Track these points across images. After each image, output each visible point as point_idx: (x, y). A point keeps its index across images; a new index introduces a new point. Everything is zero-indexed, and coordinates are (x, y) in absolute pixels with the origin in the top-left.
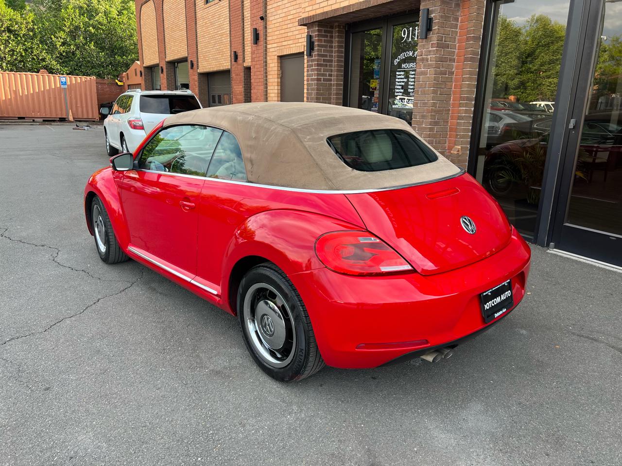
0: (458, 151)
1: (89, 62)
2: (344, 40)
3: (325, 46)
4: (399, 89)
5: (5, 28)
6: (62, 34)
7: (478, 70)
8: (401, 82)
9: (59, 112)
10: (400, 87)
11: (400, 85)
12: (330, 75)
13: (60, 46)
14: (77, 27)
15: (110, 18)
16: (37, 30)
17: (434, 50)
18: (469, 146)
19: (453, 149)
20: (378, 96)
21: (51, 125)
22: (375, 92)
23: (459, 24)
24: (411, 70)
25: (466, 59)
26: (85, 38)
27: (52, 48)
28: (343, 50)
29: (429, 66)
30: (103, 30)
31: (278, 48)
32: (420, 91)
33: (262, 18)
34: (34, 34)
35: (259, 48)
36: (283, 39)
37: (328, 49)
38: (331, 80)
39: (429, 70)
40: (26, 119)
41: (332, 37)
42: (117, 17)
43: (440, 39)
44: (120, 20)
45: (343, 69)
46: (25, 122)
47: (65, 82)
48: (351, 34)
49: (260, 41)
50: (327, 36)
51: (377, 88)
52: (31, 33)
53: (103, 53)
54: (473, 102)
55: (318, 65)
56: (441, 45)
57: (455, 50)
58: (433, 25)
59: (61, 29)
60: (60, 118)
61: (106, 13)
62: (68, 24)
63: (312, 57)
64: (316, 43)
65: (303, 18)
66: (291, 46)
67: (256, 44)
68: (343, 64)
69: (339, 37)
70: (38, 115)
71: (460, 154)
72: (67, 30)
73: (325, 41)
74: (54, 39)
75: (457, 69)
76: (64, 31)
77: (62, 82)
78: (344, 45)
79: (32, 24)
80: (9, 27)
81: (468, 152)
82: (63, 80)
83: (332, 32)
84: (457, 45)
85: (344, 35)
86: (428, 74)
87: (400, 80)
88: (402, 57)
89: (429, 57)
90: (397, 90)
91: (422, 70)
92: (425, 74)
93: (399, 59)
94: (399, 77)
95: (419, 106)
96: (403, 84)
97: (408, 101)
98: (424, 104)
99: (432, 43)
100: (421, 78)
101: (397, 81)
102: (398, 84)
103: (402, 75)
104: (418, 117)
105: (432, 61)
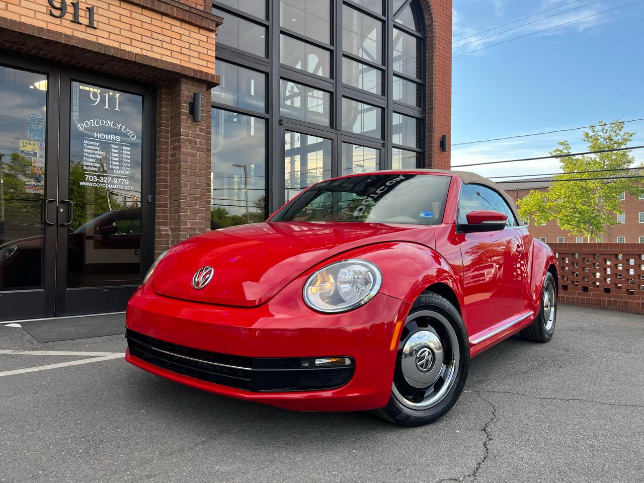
4: (92, 162)
8: (94, 154)
20: (41, 165)
39: (198, 153)
51: (39, 155)
86: (198, 156)
87: (92, 151)
88: (94, 124)
89: (198, 140)
90: (88, 164)
91: (189, 150)
92: (194, 155)
93: (87, 124)
94: (89, 147)
95: (189, 187)
96: (98, 157)
97: (110, 178)
98: (195, 185)
99: (200, 128)
100: (189, 159)
101: (86, 152)
102: (88, 155)
103: (96, 146)
104: (189, 199)
105: (201, 145)
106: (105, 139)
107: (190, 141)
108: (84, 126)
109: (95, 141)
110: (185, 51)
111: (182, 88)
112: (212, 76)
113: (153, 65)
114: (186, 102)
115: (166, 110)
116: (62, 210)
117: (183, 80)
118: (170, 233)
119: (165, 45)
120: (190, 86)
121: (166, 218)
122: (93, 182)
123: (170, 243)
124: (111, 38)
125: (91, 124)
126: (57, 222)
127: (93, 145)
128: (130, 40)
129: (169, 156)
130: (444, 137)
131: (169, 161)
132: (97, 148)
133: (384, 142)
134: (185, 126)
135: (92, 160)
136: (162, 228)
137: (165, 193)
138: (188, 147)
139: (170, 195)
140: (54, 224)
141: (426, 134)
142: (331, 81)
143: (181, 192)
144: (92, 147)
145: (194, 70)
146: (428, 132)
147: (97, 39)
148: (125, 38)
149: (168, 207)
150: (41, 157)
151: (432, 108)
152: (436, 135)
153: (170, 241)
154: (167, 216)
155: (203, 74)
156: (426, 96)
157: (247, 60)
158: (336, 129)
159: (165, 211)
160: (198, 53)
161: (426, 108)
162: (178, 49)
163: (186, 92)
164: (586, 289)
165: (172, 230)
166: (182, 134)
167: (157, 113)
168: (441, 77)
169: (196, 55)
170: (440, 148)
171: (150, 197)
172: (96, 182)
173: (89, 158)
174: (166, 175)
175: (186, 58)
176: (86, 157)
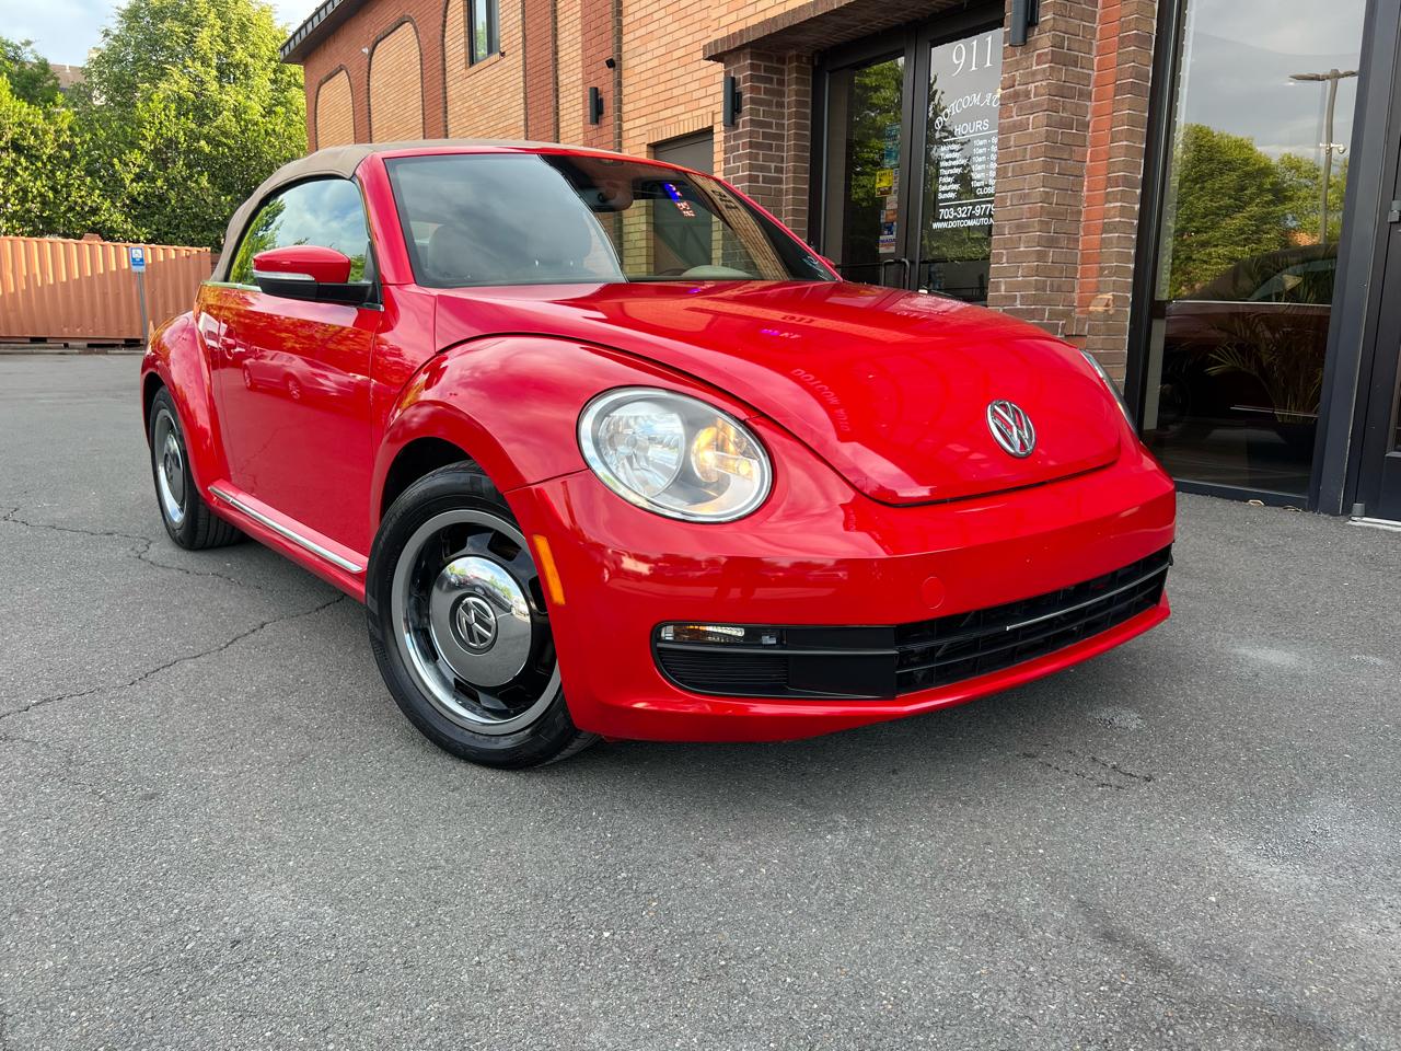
0: (1107, 305)
1: (196, 216)
2: (810, 89)
3: (768, 103)
4: (949, 184)
5: (7, 143)
6: (136, 157)
7: (1147, 115)
8: (952, 167)
9: (125, 326)
10: (950, 180)
11: (950, 175)
12: (779, 170)
13: (132, 181)
14: (171, 140)
15: (245, 121)
16: (79, 147)
17: (1044, 70)
18: (1130, 295)
19: (1094, 302)
20: (895, 206)
21: (107, 354)
22: (889, 198)
23: (1099, 11)
24: (976, 138)
25: (1119, 90)
26: (189, 166)
27: (113, 187)
28: (809, 111)
29: (1033, 109)
30: (229, 148)
31: (650, 127)
32: (1010, 169)
33: (611, 64)
34: (74, 156)
35: (605, 131)
36: (662, 106)
37: (774, 109)
38: (780, 181)
39: (1031, 117)
40: (48, 341)
41: (781, 82)
42: (261, 119)
43: (1057, 44)
44: (269, 125)
45: (808, 154)
46: (47, 348)
47: (142, 260)
48: (827, 74)
49: (604, 115)
50: (770, 80)
51: (893, 189)
52: (67, 154)
53: (229, 198)
54: (1139, 191)
55: (751, 145)
56: (1061, 58)
57: (1091, 72)
58: (1041, 12)
59: (133, 145)
60: (126, 340)
61: (238, 112)
62: (150, 134)
63: (737, 128)
64: (746, 96)
65: (716, 41)
66: (681, 117)
67: (597, 122)
68: (808, 144)
69: (799, 81)
70: (78, 332)
71: (1111, 312)
72: (149, 148)
73: (767, 91)
74: (118, 166)
75: (1097, 113)
76: (142, 149)
77: (134, 260)
78: (809, 100)
79: (68, 133)
80: (17, 139)
81: (1129, 309)
82: (137, 254)
83: (782, 72)
84: (1096, 60)
85: (810, 78)
86: (1030, 126)
87: (950, 163)
88: (955, 110)
89: (1032, 86)
90: (944, 188)
91: (1014, 119)
94: (947, 156)
95: (1008, 203)
96: (957, 171)
97: (971, 207)
98: (1021, 197)
101: (942, 168)
102: (945, 172)
103: (955, 151)
104: (1007, 231)
105: (1039, 96)
106: (968, 133)
107: (1016, 96)
122: (948, 220)
127: (952, 152)
132: (956, 155)
134: (1011, 64)
138: (1013, 111)
144: (950, 156)
150: (895, 192)
172: (953, 220)
173: (946, 176)
176: (942, 176)
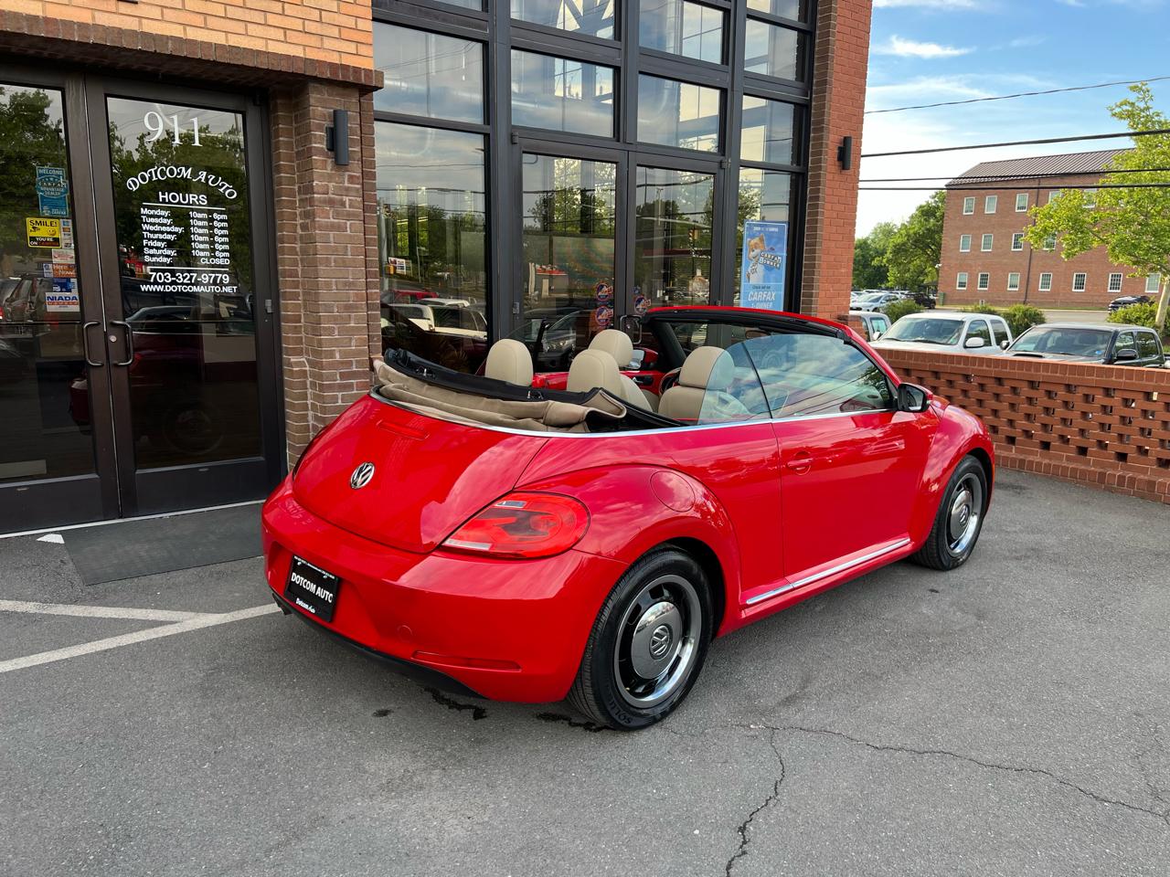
4: (157, 248)
22: (54, 250)
24: (193, 210)
39: (348, 223)
51: (62, 242)
86: (348, 229)
87: (157, 228)
88: (156, 177)
89: (346, 199)
90: (152, 252)
91: (332, 220)
92: (341, 228)
93: (143, 178)
94: (152, 220)
95: (334, 287)
96: (169, 237)
97: (195, 275)
98: (345, 284)
99: (349, 175)
100: (331, 236)
101: (146, 231)
102: (152, 236)
103: (164, 217)
104: (336, 310)
105: (353, 207)
106: (179, 203)
107: (331, 202)
108: (139, 181)
109: (162, 208)
110: (311, 27)
111: (312, 101)
112: (368, 72)
113: (251, 65)
114: (319, 127)
115: (286, 139)
116: (113, 339)
117: (311, 85)
118: (308, 368)
119: (272, 20)
120: (326, 96)
121: (299, 341)
122: (164, 283)
123: (308, 386)
124: (166, 18)
125: (151, 178)
126: (108, 358)
127: (159, 217)
128: (202, 17)
129: (299, 227)
130: (846, 141)
131: (298, 237)
132: (165, 221)
133: (722, 158)
134: (322, 175)
135: (159, 244)
136: (293, 359)
137: (295, 296)
138: (329, 214)
139: (304, 300)
140: (103, 365)
141: (812, 135)
142: (617, 44)
143: (320, 299)
144: (157, 220)
145: (331, 65)
146: (816, 130)
147: (140, 23)
148: (193, 15)
149: (302, 320)
150: (67, 245)
151: (825, 82)
152: (831, 136)
153: (308, 383)
154: (301, 338)
155: (348, 71)
156: (816, 56)
157: (444, 20)
158: (625, 142)
159: (297, 330)
160: (337, 29)
161: (814, 81)
162: (298, 25)
163: (320, 109)
164: (1083, 451)
165: (312, 364)
166: (315, 190)
167: (273, 146)
168: (848, 14)
169: (335, 32)
170: (837, 163)
171: (269, 303)
172: (171, 284)
173: (153, 240)
174: (295, 263)
175: (314, 41)
176: (147, 238)
